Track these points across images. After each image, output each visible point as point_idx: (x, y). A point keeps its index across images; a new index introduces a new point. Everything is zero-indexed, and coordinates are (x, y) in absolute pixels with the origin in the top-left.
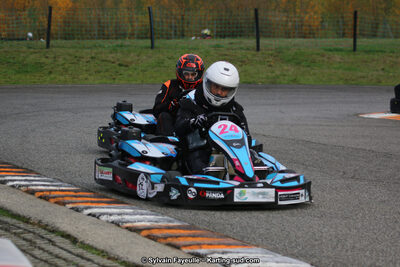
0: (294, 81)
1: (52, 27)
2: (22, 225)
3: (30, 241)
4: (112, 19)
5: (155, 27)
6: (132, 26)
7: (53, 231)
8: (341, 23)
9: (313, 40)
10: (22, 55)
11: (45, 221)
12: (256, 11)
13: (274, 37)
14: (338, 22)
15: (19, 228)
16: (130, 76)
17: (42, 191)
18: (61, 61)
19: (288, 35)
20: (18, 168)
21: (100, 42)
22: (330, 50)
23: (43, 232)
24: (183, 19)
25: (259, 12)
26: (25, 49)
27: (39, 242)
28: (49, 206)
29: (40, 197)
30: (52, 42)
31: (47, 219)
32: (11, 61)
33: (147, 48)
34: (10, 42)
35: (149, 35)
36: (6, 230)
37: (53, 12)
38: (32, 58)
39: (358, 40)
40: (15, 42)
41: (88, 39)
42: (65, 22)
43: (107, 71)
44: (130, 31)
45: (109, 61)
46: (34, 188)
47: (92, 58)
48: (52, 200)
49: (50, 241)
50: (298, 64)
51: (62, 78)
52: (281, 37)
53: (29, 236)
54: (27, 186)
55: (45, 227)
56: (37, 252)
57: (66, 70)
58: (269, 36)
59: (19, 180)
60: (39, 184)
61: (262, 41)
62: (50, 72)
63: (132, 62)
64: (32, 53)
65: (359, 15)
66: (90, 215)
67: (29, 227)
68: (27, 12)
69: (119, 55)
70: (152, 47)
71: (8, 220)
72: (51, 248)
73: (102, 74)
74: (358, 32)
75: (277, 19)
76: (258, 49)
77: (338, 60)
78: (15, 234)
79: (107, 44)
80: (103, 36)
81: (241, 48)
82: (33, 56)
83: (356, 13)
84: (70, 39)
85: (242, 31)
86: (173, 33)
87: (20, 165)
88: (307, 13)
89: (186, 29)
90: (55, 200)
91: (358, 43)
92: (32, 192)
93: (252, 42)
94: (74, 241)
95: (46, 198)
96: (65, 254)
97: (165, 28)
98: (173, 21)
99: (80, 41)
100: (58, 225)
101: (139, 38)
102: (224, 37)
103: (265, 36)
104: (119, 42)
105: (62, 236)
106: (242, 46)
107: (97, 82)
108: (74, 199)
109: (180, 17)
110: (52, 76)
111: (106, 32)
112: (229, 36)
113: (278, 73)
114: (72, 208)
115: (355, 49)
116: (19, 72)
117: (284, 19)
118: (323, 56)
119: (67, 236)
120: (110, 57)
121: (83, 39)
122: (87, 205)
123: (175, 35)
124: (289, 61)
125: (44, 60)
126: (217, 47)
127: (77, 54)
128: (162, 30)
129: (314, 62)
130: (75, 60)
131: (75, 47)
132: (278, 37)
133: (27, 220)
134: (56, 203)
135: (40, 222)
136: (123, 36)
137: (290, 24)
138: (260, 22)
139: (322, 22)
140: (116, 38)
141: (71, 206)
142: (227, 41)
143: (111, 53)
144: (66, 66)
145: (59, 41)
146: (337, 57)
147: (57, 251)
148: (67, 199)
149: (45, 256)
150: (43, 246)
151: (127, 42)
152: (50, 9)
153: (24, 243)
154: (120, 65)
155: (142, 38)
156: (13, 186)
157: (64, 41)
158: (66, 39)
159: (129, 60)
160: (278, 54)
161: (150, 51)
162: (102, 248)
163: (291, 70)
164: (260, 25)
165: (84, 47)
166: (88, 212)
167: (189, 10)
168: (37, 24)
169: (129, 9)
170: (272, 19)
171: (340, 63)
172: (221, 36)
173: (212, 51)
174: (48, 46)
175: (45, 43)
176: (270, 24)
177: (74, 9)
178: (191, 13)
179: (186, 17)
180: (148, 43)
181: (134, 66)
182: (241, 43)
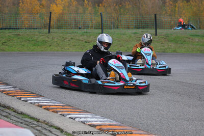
0: (175, 51)
1: (51, 23)
2: (36, 123)
3: (40, 131)
4: (82, 19)
5: (104, 23)
6: (92, 22)
7: (51, 126)
8: (198, 22)
10: (36, 37)
11: (47, 121)
12: (155, 15)
13: (164, 28)
14: (197, 21)
15: (34, 124)
17: (45, 105)
18: (56, 40)
19: (171, 28)
20: (34, 94)
21: (76, 30)
22: (193, 36)
23: (46, 126)
24: (118, 19)
25: (157, 16)
26: (37, 33)
27: (44, 131)
28: (49, 113)
29: (45, 109)
30: (51, 30)
31: (48, 120)
32: (30, 39)
34: (30, 30)
35: (100, 27)
36: (27, 125)
37: (52, 15)
38: (41, 38)
40: (33, 30)
41: (69, 28)
42: (58, 20)
43: (79, 45)
44: (91, 25)
45: (80, 40)
46: (42, 104)
47: (72, 38)
48: (51, 110)
49: (50, 131)
50: (177, 42)
51: (56, 48)
52: (168, 28)
53: (39, 128)
54: (38, 103)
55: (47, 124)
57: (58, 45)
58: (162, 28)
59: (34, 100)
60: (44, 102)
61: (158, 31)
62: (50, 45)
63: (91, 41)
64: (41, 36)
66: (70, 118)
67: (39, 124)
68: (38, 15)
69: (85, 37)
71: (29, 120)
72: (50, 134)
73: (76, 47)
75: (166, 19)
76: (156, 35)
78: (32, 127)
79: (79, 31)
80: (77, 27)
84: (62, 28)
85: (148, 26)
86: (113, 26)
87: (34, 92)
88: (180, 17)
89: (120, 24)
92: (41, 106)
93: (153, 31)
94: (62, 131)
95: (48, 109)
97: (109, 24)
98: (113, 20)
99: (66, 30)
100: (54, 123)
101: (95, 28)
102: (139, 28)
105: (56, 129)
107: (74, 51)
108: (62, 110)
109: (116, 18)
110: (51, 47)
111: (79, 26)
112: (141, 28)
113: (166, 47)
114: (61, 114)
116: (34, 45)
117: (170, 19)
118: (190, 39)
119: (59, 129)
120: (81, 38)
121: (67, 29)
122: (69, 113)
123: (114, 27)
124: (171, 41)
125: (47, 39)
126: (135, 33)
127: (64, 36)
128: (107, 25)
129: (184, 41)
130: (63, 40)
131: (62, 33)
132: (166, 28)
133: (38, 120)
134: (53, 112)
135: (45, 121)
136: (88, 27)
137: (172, 22)
138: (157, 21)
140: (84, 29)
141: (60, 113)
142: (140, 30)
143: (81, 36)
144: (58, 42)
145: (55, 30)
146: (197, 39)
148: (59, 110)
150: (46, 133)
151: (89, 30)
152: (51, 13)
153: (37, 131)
154: (86, 42)
155: (97, 29)
156: (31, 103)
158: (58, 29)
159: (90, 39)
160: (166, 37)
163: (173, 45)
164: (157, 23)
165: (67, 33)
166: (69, 116)
167: (121, 14)
168: (43, 21)
169: (90, 14)
170: (162, 19)
171: (198, 42)
172: (137, 28)
173: (133, 36)
174: (49, 32)
175: (48, 30)
176: (162, 22)
177: (63, 14)
178: (122, 16)
179: (119, 18)
180: (100, 31)
181: (93, 42)
182: (147, 31)
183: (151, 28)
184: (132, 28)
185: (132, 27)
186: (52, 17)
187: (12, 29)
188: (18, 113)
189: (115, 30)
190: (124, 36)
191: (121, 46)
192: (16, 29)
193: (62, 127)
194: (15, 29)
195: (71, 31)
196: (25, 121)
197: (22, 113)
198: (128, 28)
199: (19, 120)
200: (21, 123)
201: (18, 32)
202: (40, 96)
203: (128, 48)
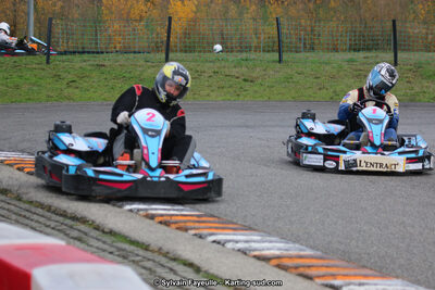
1: (171, 39)
2: (141, 252)
3: (150, 269)
4: (237, 30)
5: (283, 39)
6: (259, 38)
7: (174, 259)
10: (139, 69)
11: (165, 249)
12: (394, 22)
13: (413, 50)
15: (137, 255)
16: (256, 92)
17: (162, 215)
19: (428, 49)
21: (224, 55)
23: (163, 260)
24: (313, 31)
25: (398, 24)
26: (142, 62)
28: (170, 232)
29: (161, 223)
30: (171, 55)
31: (168, 246)
32: (127, 75)
33: (274, 61)
34: (126, 55)
35: (276, 48)
36: (124, 257)
37: (173, 23)
38: (149, 73)
40: (132, 55)
41: (209, 52)
42: (185, 34)
43: (230, 87)
44: (255, 43)
45: (232, 76)
46: (154, 212)
47: (215, 72)
48: (173, 226)
49: (171, 269)
52: (421, 50)
53: (149, 264)
54: (146, 210)
55: (166, 255)
58: (409, 50)
60: (160, 208)
61: (399, 55)
63: (257, 78)
64: (149, 67)
66: (214, 242)
67: (148, 254)
68: (144, 23)
69: (244, 70)
70: (280, 61)
71: (126, 246)
73: (225, 90)
75: (416, 31)
76: (396, 63)
78: (133, 261)
79: (231, 57)
80: (226, 49)
82: (151, 70)
84: (191, 52)
85: (377, 44)
86: (302, 45)
89: (317, 42)
90: (177, 225)
92: (152, 217)
93: (389, 56)
94: (198, 270)
95: (167, 224)
97: (294, 40)
98: (302, 33)
99: (202, 54)
100: (179, 253)
101: (264, 51)
102: (359, 50)
103: (404, 50)
104: (244, 55)
105: (185, 264)
106: (378, 60)
107: (220, 98)
108: (197, 225)
109: (309, 29)
111: (229, 45)
112: (364, 49)
113: (417, 89)
114: (195, 235)
117: (424, 31)
119: (191, 265)
120: (234, 72)
121: (205, 52)
122: (211, 231)
123: (305, 48)
124: (429, 77)
126: (351, 61)
127: (199, 69)
128: (291, 43)
130: (196, 75)
131: (196, 61)
132: (417, 51)
133: (146, 248)
134: (177, 228)
135: (160, 249)
136: (249, 49)
137: (430, 36)
138: (398, 34)
140: (241, 52)
141: (193, 232)
142: (361, 55)
143: (235, 67)
145: (179, 54)
148: (192, 225)
151: (253, 55)
152: (170, 18)
153: (143, 271)
154: (245, 80)
155: (268, 51)
156: (131, 210)
157: (184, 54)
158: (186, 52)
159: (254, 75)
160: (418, 69)
161: (278, 65)
164: (398, 38)
165: (207, 61)
166: (213, 238)
167: (319, 21)
168: (154, 35)
169: (254, 20)
170: (411, 31)
172: (355, 50)
173: (346, 66)
174: (167, 59)
175: (164, 56)
176: (409, 37)
177: (194, 20)
178: (322, 24)
179: (316, 28)
180: (276, 56)
181: (260, 81)
182: (377, 56)
183: (384, 50)
184: (344, 51)
185: (344, 47)
187: (89, 52)
188: (103, 232)
189: (308, 54)
190: (327, 68)
191: (320, 89)
192: (98, 53)
193: (197, 262)
194: (93, 52)
196: (119, 249)
197: (111, 233)
198: (336, 50)
199: (105, 247)
200: (111, 253)
201: (100, 59)
203: (335, 92)
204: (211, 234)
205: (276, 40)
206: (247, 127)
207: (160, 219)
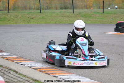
1: (9, 7)
2: (1, 68)
3: (3, 73)
4: (28, 4)
5: (41, 6)
6: (34, 6)
7: (10, 70)
8: (99, 5)
9: (90, 10)
11: (7, 67)
14: (98, 4)
16: (34, 21)
17: (7, 57)
18: (12, 17)
19: (83, 8)
21: (24, 11)
22: (96, 13)
23: (7, 70)
25: (74, 1)
26: (1, 13)
27: (6, 73)
28: (9, 62)
29: (6, 59)
30: (9, 11)
31: (8, 66)
35: (39, 9)
38: (3, 16)
39: (104, 10)
42: (13, 5)
43: (27, 20)
44: (34, 8)
45: (27, 17)
47: (22, 16)
48: (10, 60)
49: (9, 73)
50: (86, 17)
51: (13, 22)
52: (81, 9)
53: (3, 71)
54: (2, 56)
55: (8, 68)
56: (5, 76)
57: (14, 20)
58: (77, 9)
60: (6, 55)
61: (74, 10)
62: (9, 21)
63: (34, 17)
64: (3, 15)
65: (104, 2)
66: (21, 64)
67: (3, 68)
68: (1, 2)
69: (30, 15)
70: (40, 12)
72: (9, 75)
73: (25, 21)
74: (104, 7)
75: (79, 3)
76: (73, 13)
77: (98, 16)
79: (27, 12)
80: (25, 9)
81: (68, 13)
82: (4, 16)
83: (103, 1)
85: (68, 7)
86: (47, 8)
88: (88, 1)
89: (51, 7)
91: (104, 11)
92: (4, 58)
93: (71, 11)
94: (17, 73)
95: (8, 60)
96: (14, 77)
97: (44, 7)
98: (47, 4)
99: (18, 11)
100: (12, 68)
101: (36, 10)
102: (63, 9)
103: (76, 9)
104: (30, 11)
105: (13, 71)
106: (68, 12)
107: (23, 23)
108: (17, 60)
109: (49, 3)
110: (10, 22)
111: (26, 8)
114: (16, 62)
115: (103, 13)
117: (81, 3)
118: (93, 15)
119: (15, 71)
120: (28, 16)
121: (19, 10)
123: (48, 8)
124: (83, 16)
125: (7, 17)
126: (61, 12)
127: (17, 15)
129: (90, 16)
130: (17, 17)
131: (17, 13)
132: (79, 9)
133: (2, 66)
136: (32, 9)
137: (83, 5)
138: (74, 4)
139: (93, 4)
142: (63, 10)
143: (28, 14)
144: (14, 19)
145: (12, 11)
146: (98, 15)
147: (11, 76)
148: (14, 60)
149: (8, 77)
150: (7, 74)
151: (33, 11)
152: (9, 1)
153: (1, 73)
154: (30, 18)
157: (13, 11)
158: (14, 10)
159: (33, 16)
160: (80, 14)
161: (40, 14)
162: (25, 74)
163: (84, 19)
165: (19, 13)
166: (21, 63)
167: (52, 1)
168: (5, 6)
169: (33, 1)
170: (78, 3)
171: (99, 17)
173: (59, 13)
174: (8, 12)
175: (7, 11)
176: (77, 5)
177: (16, 1)
179: (51, 3)
180: (39, 11)
181: (35, 18)
182: (68, 11)
185: (59, 8)
186: (10, 3)
189: (49, 10)
190: (54, 14)
191: (52, 20)
193: (17, 70)
195: (21, 11)
198: (57, 9)
202: (3, 51)
203: (56, 21)
204: (21, 62)
205: (39, 6)
206: (31, 31)
207: (6, 58)
